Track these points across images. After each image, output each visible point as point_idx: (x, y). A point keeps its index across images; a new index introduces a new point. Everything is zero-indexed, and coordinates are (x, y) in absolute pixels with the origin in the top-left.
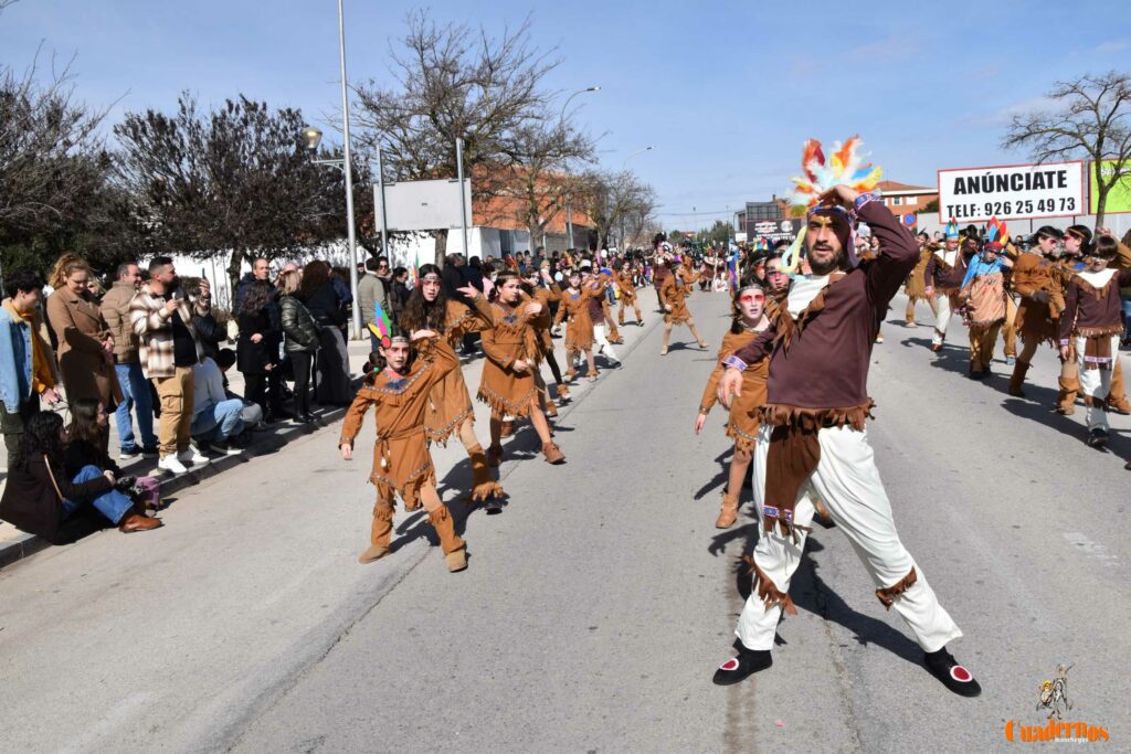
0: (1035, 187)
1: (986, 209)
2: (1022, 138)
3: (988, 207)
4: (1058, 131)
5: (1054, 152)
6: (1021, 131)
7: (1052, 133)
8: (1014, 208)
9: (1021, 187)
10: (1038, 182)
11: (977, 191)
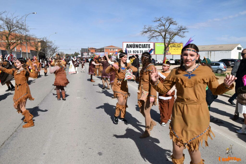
0: (144, 48)
1: (133, 52)
2: (146, 32)
3: (134, 51)
4: (155, 31)
5: (154, 36)
6: (146, 30)
7: (154, 31)
8: (139, 52)
9: (141, 47)
10: (144, 46)
11: (131, 48)
